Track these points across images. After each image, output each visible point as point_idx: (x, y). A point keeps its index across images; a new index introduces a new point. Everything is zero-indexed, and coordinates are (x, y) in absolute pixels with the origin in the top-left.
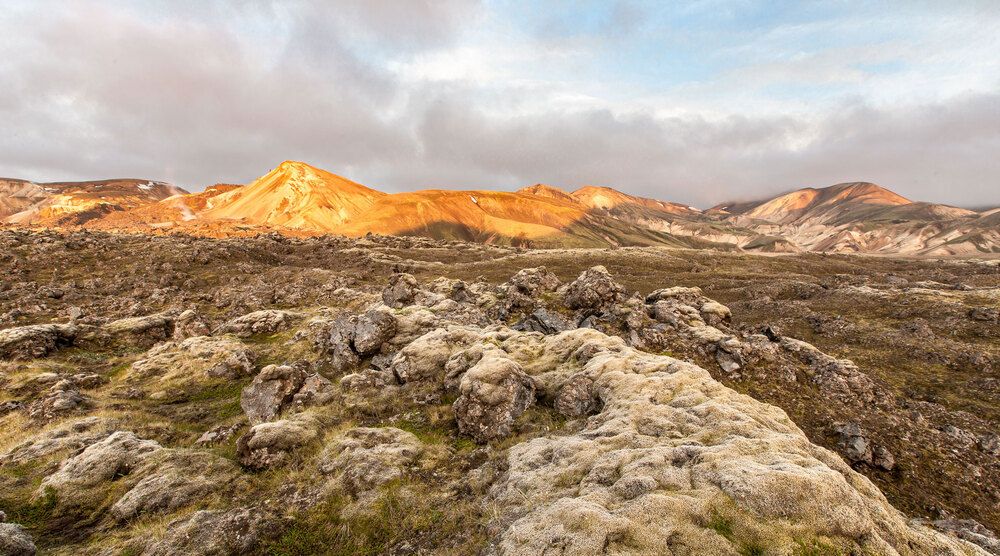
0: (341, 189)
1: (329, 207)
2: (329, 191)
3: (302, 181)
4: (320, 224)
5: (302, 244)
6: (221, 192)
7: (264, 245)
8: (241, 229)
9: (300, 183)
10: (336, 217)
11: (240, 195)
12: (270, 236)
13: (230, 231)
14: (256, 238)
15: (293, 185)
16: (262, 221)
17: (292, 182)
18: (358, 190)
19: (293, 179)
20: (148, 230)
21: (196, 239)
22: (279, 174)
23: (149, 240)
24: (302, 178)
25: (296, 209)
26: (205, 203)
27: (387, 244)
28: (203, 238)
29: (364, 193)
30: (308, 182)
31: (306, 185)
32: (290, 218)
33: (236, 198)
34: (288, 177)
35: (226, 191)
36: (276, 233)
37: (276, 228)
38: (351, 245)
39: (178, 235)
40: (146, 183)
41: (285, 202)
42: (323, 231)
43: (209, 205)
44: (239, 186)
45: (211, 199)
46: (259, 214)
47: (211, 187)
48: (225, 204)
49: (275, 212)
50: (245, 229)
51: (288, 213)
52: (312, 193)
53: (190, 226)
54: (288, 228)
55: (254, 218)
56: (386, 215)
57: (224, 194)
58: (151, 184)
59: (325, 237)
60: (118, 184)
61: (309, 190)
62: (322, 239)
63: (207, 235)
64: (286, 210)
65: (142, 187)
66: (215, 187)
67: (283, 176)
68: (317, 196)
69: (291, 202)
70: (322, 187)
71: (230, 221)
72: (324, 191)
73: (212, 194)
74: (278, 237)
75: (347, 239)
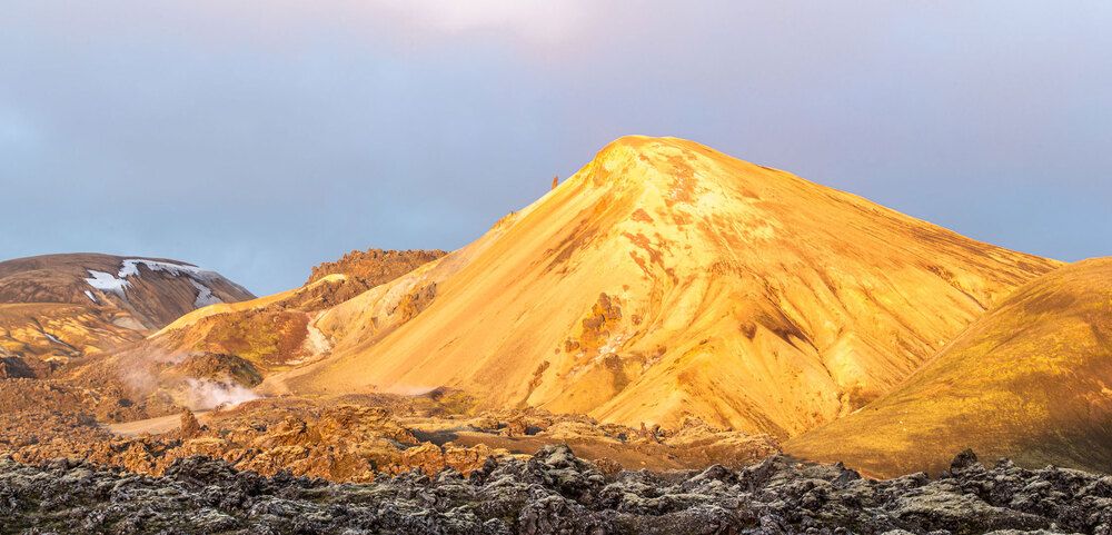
0: (842, 249)
1: (788, 331)
2: (791, 259)
3: (680, 220)
4: (746, 410)
5: (670, 506)
6: (362, 285)
7: (510, 510)
8: (422, 437)
9: (670, 232)
10: (814, 379)
11: (431, 293)
12: (537, 471)
13: (381, 448)
14: (482, 477)
15: (640, 240)
16: (507, 403)
17: (632, 226)
18: (917, 248)
19: (642, 216)
20: (101, 449)
21: (256, 488)
22: (591, 196)
23: (105, 495)
24: (681, 207)
25: (644, 345)
26: (300, 334)
27: (1049, 512)
28: (282, 481)
29: (945, 261)
30: (704, 226)
31: (694, 235)
32: (620, 383)
33: (416, 304)
34: (621, 207)
35: (383, 278)
36: (558, 457)
37: (562, 431)
38: (881, 514)
39: (199, 473)
40: (113, 265)
41: (604, 315)
42: (759, 438)
43: (316, 341)
44: (428, 257)
45: (324, 316)
46: (499, 371)
47: (329, 268)
48: (374, 337)
49: (560, 361)
50: (440, 439)
51: (612, 362)
52: (717, 269)
53: (239, 433)
54: (611, 430)
55: (475, 390)
56: (1048, 364)
57: (374, 292)
58: (130, 268)
59: (768, 472)
60: (27, 275)
61: (706, 257)
62: (754, 481)
63: (296, 466)
64: (607, 349)
65: (103, 281)
66: (342, 266)
67: (603, 203)
68: (733, 282)
69: (628, 312)
70: (762, 243)
71: (384, 405)
72: (766, 260)
73: (330, 296)
74: (570, 475)
75: (861, 486)
